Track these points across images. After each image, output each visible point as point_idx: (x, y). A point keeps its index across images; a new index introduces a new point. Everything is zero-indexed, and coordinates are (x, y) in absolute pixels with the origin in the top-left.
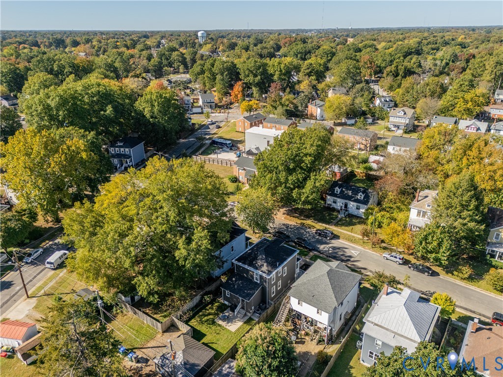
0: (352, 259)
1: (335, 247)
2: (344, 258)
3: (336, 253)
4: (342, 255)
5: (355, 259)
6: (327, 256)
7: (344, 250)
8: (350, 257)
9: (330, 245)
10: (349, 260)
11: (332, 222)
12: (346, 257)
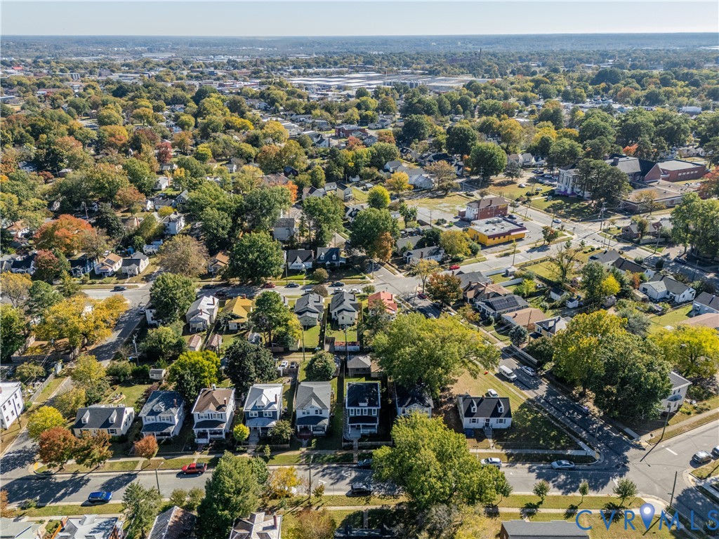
0: (321, 474)
1: (343, 479)
2: (329, 471)
3: (337, 473)
4: (331, 474)
5: (317, 475)
6: (342, 467)
7: (332, 481)
8: (323, 476)
9: (348, 480)
10: (323, 471)
11: (369, 516)
12: (327, 474)
